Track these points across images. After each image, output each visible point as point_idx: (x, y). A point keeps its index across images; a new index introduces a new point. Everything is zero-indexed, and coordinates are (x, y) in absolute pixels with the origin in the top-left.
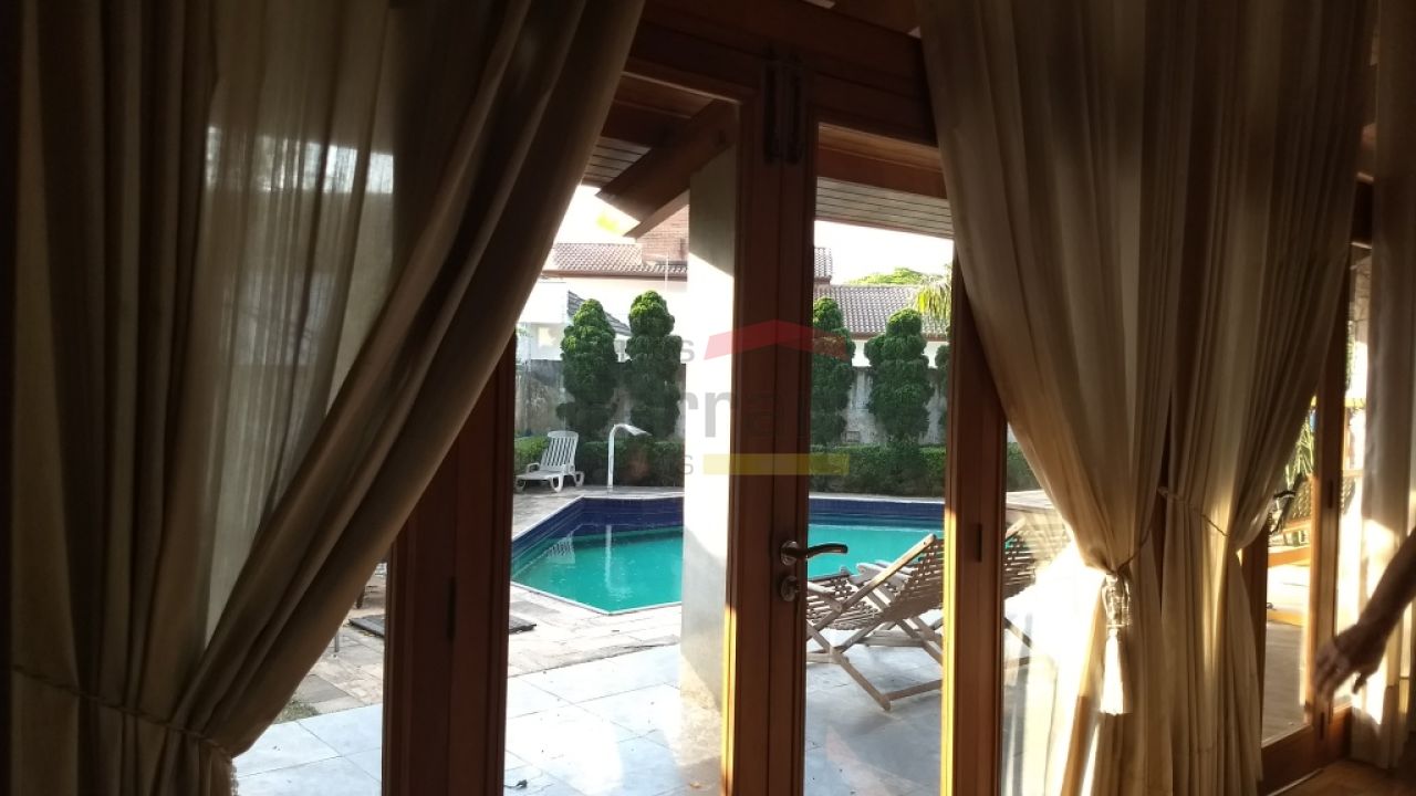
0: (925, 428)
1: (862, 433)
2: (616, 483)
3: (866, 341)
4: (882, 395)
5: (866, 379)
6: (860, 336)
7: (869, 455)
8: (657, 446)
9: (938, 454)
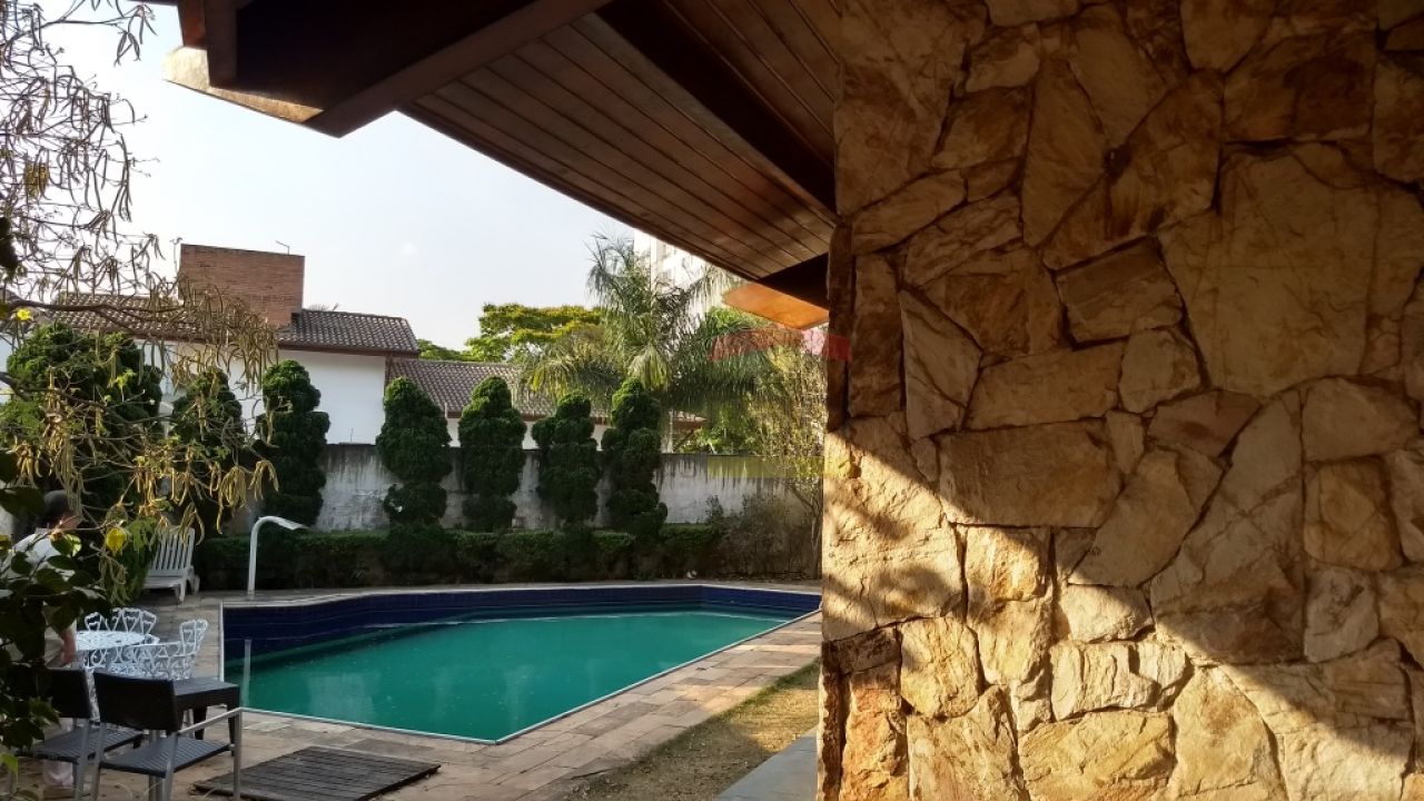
0: (594, 511)
1: (528, 519)
2: (259, 586)
3: (534, 423)
4: (556, 478)
5: (533, 460)
6: (530, 418)
7: (543, 542)
8: (298, 541)
9: (609, 536)
